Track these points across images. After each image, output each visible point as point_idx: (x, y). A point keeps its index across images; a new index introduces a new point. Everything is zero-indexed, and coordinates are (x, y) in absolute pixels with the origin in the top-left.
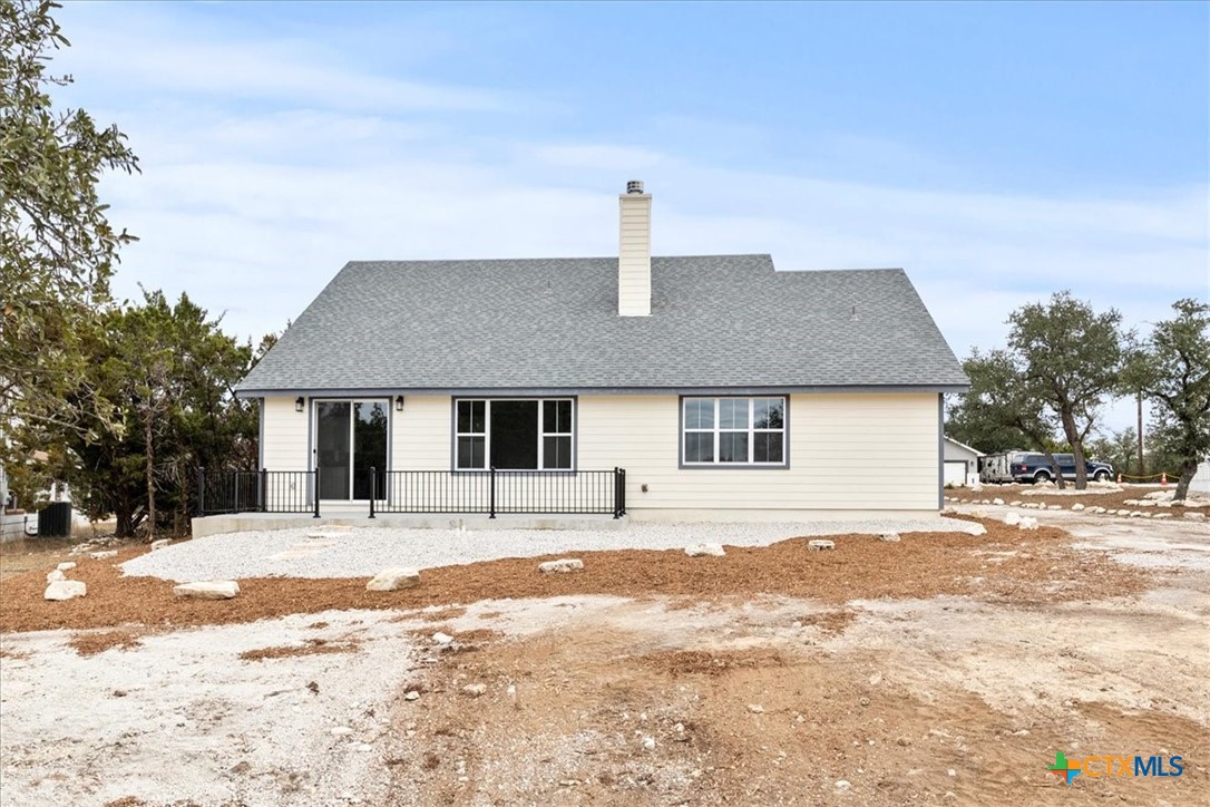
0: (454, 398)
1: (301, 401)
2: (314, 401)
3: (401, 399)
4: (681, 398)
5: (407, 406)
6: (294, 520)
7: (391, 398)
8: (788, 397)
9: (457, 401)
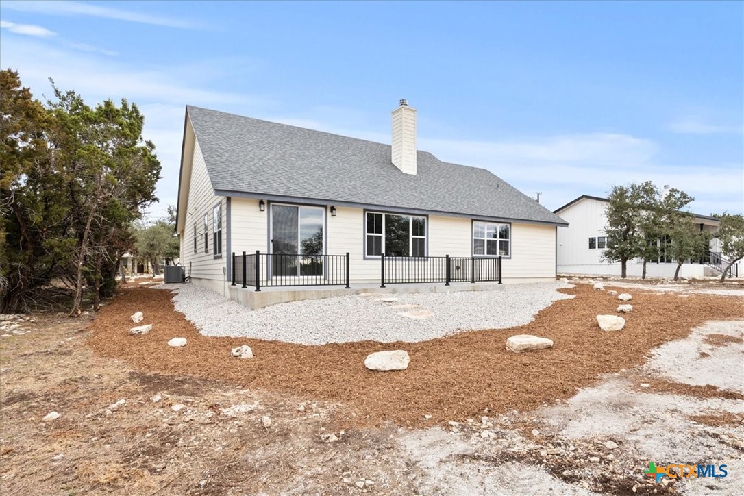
0: (365, 210)
1: (261, 203)
2: (271, 204)
3: (333, 209)
4: (473, 220)
5: (338, 213)
6: (336, 291)
7: (326, 207)
8: (510, 223)
9: (366, 212)
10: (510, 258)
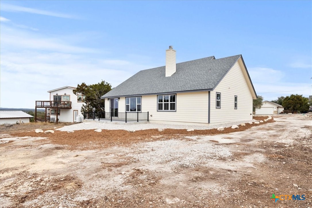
0: (125, 97)
1: (108, 99)
3: (119, 98)
8: (176, 94)
10: (176, 111)
